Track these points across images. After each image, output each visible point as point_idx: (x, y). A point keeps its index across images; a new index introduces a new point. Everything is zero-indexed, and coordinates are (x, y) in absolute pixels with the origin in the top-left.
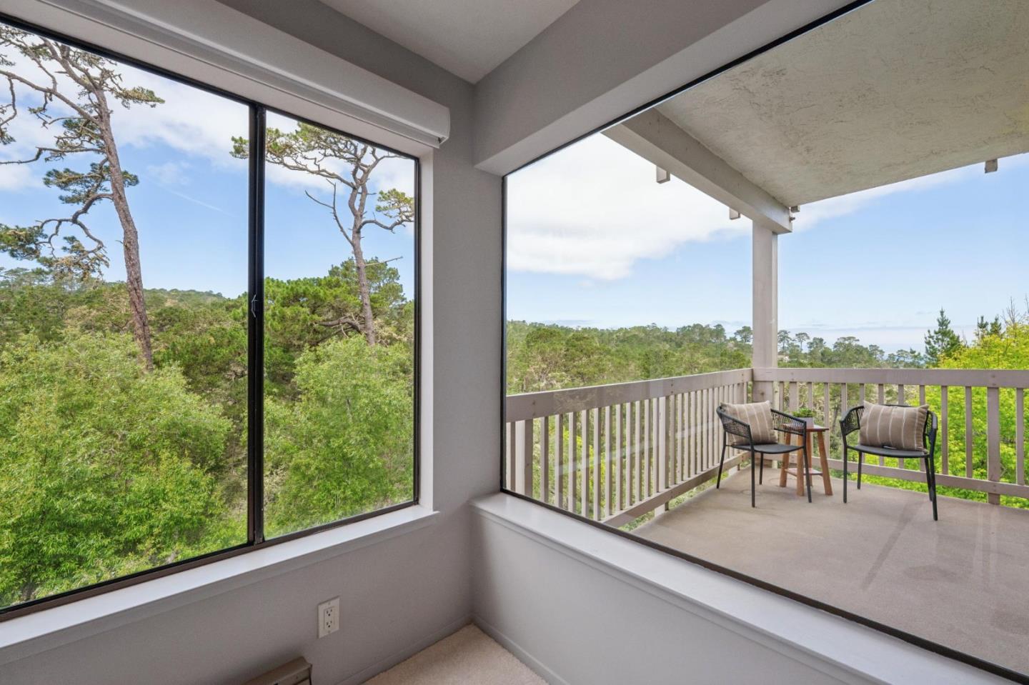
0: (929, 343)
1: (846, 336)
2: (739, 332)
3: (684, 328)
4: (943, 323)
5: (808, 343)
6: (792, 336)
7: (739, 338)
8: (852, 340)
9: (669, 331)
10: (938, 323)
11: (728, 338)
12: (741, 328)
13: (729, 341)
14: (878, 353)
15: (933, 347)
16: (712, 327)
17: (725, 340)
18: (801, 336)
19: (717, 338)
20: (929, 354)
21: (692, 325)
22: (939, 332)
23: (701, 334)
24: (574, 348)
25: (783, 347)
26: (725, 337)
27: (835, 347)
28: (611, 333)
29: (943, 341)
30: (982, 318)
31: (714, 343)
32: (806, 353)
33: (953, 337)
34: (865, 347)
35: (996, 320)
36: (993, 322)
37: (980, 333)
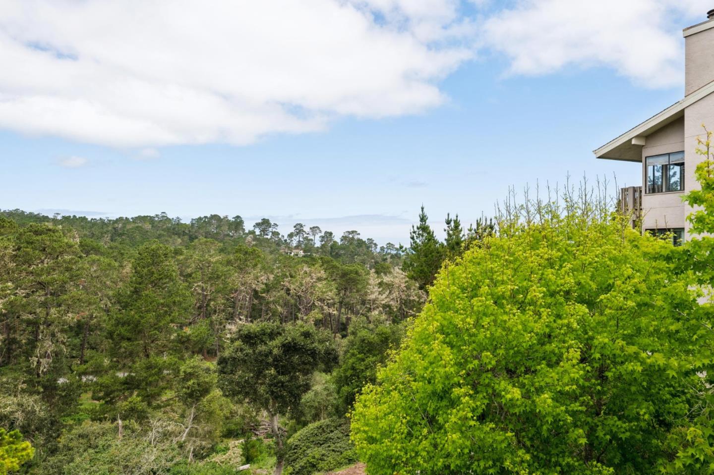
0: (412, 238)
1: (350, 230)
2: (258, 225)
3: (200, 219)
4: (423, 219)
5: (320, 237)
6: (307, 229)
7: (258, 232)
8: (355, 233)
9: (182, 222)
10: (419, 219)
11: (247, 231)
12: (260, 221)
13: (247, 234)
14: (373, 246)
15: (415, 242)
16: (231, 218)
17: (244, 234)
18: (314, 229)
19: (236, 231)
20: (413, 249)
21: (209, 216)
22: (420, 227)
23: (219, 227)
24: (30, 246)
25: (299, 241)
26: (244, 230)
27: (342, 240)
28: (102, 224)
30: (448, 214)
31: (232, 237)
32: (318, 247)
33: (429, 233)
34: (364, 240)
35: (457, 217)
36: (455, 219)
37: (447, 228)
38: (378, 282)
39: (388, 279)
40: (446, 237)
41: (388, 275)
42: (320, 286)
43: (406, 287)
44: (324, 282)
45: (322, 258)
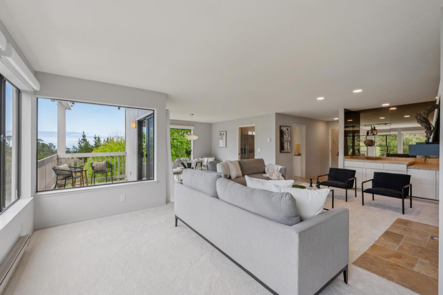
0: (79, 143)
4: (84, 136)
8: (40, 140)
10: (82, 136)
14: (53, 147)
15: (81, 145)
20: (79, 148)
22: (83, 139)
29: (84, 143)
30: (95, 135)
33: (87, 142)
34: (46, 144)
35: (99, 136)
37: (95, 140)
40: (94, 143)
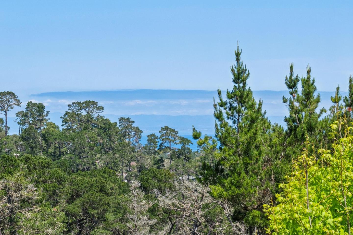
0: (219, 117)
1: (82, 100)
4: (239, 77)
5: (18, 114)
8: (92, 107)
14: (133, 132)
15: (225, 125)
27: (65, 122)
29: (239, 112)
30: (292, 67)
32: (15, 136)
33: (252, 106)
34: (112, 121)
35: (309, 72)
36: (305, 76)
37: (288, 96)
38: (147, 207)
39: (167, 201)
40: (287, 114)
41: (168, 194)
42: (29, 215)
43: (205, 216)
44: (37, 208)
45: (27, 160)
